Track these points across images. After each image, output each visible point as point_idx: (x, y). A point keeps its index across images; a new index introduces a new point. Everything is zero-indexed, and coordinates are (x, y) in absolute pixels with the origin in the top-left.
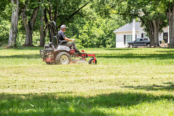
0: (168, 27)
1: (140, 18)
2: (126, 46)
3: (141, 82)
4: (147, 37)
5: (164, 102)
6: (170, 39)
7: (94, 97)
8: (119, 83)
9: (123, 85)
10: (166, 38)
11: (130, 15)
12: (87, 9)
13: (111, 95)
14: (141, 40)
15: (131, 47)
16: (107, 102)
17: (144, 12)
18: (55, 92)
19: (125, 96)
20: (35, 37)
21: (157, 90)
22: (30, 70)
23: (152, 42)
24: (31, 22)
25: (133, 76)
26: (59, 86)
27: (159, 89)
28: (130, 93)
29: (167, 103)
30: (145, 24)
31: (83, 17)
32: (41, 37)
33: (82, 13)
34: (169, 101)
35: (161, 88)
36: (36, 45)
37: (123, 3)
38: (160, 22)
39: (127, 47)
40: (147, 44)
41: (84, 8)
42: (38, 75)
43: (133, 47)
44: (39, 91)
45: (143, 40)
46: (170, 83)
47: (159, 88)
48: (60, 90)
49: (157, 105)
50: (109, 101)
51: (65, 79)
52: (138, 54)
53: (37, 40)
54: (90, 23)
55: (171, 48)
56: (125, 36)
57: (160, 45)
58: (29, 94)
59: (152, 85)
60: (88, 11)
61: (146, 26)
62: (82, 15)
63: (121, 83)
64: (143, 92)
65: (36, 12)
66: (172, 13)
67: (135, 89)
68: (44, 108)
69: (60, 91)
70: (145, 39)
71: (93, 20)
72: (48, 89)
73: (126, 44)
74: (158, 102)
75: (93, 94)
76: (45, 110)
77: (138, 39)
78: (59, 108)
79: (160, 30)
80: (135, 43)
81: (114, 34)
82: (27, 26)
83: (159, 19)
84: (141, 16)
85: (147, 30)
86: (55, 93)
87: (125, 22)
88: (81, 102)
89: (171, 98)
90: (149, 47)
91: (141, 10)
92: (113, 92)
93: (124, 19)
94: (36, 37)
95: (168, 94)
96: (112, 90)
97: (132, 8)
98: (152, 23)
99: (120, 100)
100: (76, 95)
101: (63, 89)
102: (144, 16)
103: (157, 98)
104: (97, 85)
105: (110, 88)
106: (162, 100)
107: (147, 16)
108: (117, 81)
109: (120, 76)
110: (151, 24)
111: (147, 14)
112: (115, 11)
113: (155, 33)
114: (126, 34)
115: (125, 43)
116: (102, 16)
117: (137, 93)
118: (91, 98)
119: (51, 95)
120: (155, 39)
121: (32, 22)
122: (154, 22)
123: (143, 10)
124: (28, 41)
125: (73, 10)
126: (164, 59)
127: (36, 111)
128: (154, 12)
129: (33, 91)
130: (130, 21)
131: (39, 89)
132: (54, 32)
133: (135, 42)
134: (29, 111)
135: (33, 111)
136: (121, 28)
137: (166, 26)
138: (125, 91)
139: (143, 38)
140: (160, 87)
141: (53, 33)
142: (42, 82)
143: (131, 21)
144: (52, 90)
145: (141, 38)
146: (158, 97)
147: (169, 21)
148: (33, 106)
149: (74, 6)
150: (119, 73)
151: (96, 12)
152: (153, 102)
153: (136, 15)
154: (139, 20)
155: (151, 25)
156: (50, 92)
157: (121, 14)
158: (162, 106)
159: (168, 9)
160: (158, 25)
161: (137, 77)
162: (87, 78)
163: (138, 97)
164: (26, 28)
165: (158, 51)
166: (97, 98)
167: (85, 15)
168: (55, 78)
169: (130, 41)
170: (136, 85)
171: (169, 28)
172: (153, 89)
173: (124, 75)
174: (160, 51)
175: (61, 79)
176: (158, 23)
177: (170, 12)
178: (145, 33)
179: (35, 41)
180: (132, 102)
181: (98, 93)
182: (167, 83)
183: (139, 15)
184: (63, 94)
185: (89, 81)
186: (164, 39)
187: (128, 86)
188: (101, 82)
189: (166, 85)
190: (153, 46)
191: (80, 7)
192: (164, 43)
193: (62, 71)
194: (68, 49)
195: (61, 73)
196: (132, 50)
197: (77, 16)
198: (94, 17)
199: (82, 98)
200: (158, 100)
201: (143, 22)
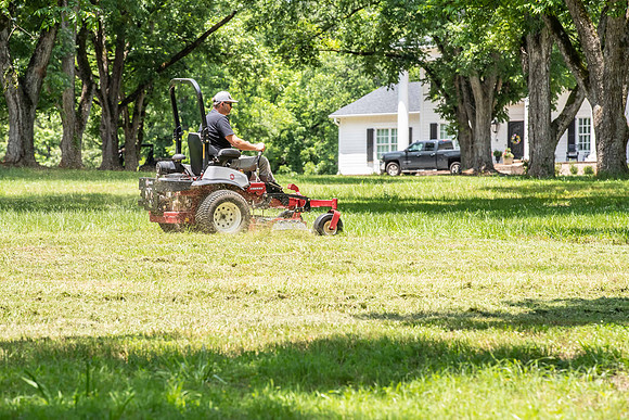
0: (526, 100)
1: (426, 69)
2: (375, 167)
3: (426, 300)
4: (449, 138)
5: (509, 369)
6: (533, 143)
7: (257, 353)
8: (348, 302)
9: (363, 311)
10: (519, 141)
11: (390, 56)
12: (234, 33)
13: (321, 346)
14: (429, 146)
15: (393, 171)
16: (306, 370)
17: (441, 48)
18: (115, 333)
19: (369, 349)
20: (43, 132)
21: (483, 327)
22: (25, 255)
23: (468, 155)
24: (30, 78)
25: (399, 279)
26: (129, 313)
27: (492, 324)
28: (386, 338)
29: (518, 374)
30: (443, 91)
31: (219, 61)
32: (65, 134)
33: (216, 49)
34: (526, 369)
35: (499, 320)
36: (48, 164)
37: (364, 14)
38: (498, 82)
39: (379, 172)
40: (451, 160)
41: (223, 30)
42: (53, 271)
43: (399, 174)
44: (55, 330)
45: (436, 146)
46: (529, 303)
47: (491, 319)
48: (136, 327)
49: (485, 383)
50: (312, 367)
51: (152, 289)
52: (416, 196)
53: (52, 143)
54: (246, 84)
55: (536, 177)
56: (370, 132)
57: (497, 166)
58: (22, 342)
59: (467, 308)
60: (237, 40)
61: (447, 96)
62: (215, 55)
63: (356, 303)
64: (435, 333)
65: (48, 43)
66: (540, 52)
67: (406, 324)
68: (75, 393)
69: (135, 331)
70: (441, 145)
71: (256, 71)
72: (91, 322)
73: (376, 161)
74: (488, 372)
75: (254, 343)
76: (77, 399)
77: (417, 144)
78: (131, 392)
79: (497, 113)
80: (407, 158)
81: (333, 126)
82: (14, 94)
83: (494, 73)
84: (428, 59)
85: (450, 111)
86: (116, 338)
87: (371, 81)
88: (211, 369)
89: (532, 358)
90: (455, 174)
91: (429, 38)
92: (327, 334)
93: (369, 70)
94: (47, 134)
95: (525, 344)
96: (321, 326)
97: (396, 30)
98: (468, 84)
99: (353, 363)
100: (194, 346)
101: (145, 321)
102: (439, 61)
103: (482, 358)
104: (268, 309)
105: (317, 319)
106: (503, 363)
107: (450, 60)
108: (341, 296)
109: (353, 278)
110: (464, 89)
111: (449, 52)
112: (333, 43)
113: (479, 121)
114: (376, 127)
115: (370, 159)
116: (288, 58)
117: (411, 339)
118: (247, 356)
119: (102, 344)
120: (479, 144)
121: (34, 77)
122: (475, 82)
123: (436, 38)
124: (18, 149)
125: (184, 34)
126: (511, 216)
127: (44, 402)
128: (474, 48)
129: (36, 330)
130: (391, 78)
131: (58, 322)
132: (112, 116)
133: (407, 156)
134: (19, 404)
135: (36, 403)
136: (356, 104)
137: (519, 99)
138: (368, 331)
139: (436, 142)
140: (494, 316)
141: (109, 118)
142: (70, 299)
143: (393, 80)
144: (106, 325)
145: (427, 138)
146: (487, 353)
147: (527, 78)
148: (35, 385)
149: (186, 22)
150: (350, 266)
151: (268, 44)
152: (470, 371)
153: (410, 58)
154: (422, 77)
155: (465, 95)
156: (96, 334)
157: (356, 54)
158: (502, 385)
159: (524, 38)
160: (491, 94)
161: (411, 279)
162: (233, 282)
163: (415, 354)
164: (11, 99)
165: (488, 189)
166: (267, 356)
167: (228, 57)
168: (115, 282)
169: (390, 151)
170: (410, 311)
171: (527, 103)
172: (469, 326)
173: (367, 275)
174: (495, 189)
175: (138, 287)
176: (488, 87)
177: (530, 47)
178: (443, 122)
179: (45, 148)
180: (394, 370)
181: (274, 339)
182: (520, 304)
183: (421, 59)
184: (146, 341)
185: (240, 295)
186: (510, 145)
187: (380, 311)
188: (283, 298)
189: (515, 311)
190: (470, 171)
191: (209, 24)
192: (510, 161)
193: (143, 257)
194: (241, 180)
195: (140, 263)
196: (396, 185)
197: (198, 58)
198: (259, 61)
199: (215, 357)
200: (486, 363)
201: (437, 83)
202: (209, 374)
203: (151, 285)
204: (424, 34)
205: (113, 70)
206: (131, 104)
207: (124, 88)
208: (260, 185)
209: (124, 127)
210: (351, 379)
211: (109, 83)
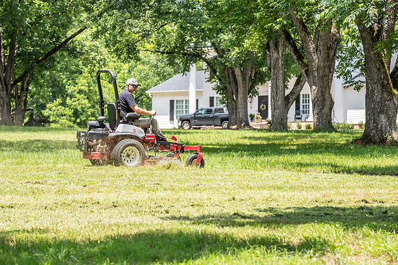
0: (269, 83)
1: (207, 62)
2: (175, 124)
3: (207, 208)
4: (222, 106)
5: (258, 252)
6: (274, 109)
7: (99, 242)
8: (157, 209)
9: (167, 215)
10: (265, 108)
11: (184, 54)
12: (85, 39)
13: (139, 237)
14: (209, 111)
15: (186, 126)
16: (130, 252)
17: (216, 50)
18: (8, 229)
19: (170, 239)
21: (242, 225)
23: (234, 117)
25: (190, 195)
26: (17, 216)
27: (247, 223)
28: (181, 232)
29: (264, 254)
30: (217, 76)
31: (75, 57)
33: (74, 49)
34: (269, 251)
35: (252, 221)
37: (168, 28)
38: (252, 71)
39: (177, 127)
40: (223, 120)
41: (79, 37)
43: (190, 129)
45: (214, 111)
46: (271, 210)
47: (247, 220)
48: (21, 225)
49: (243, 260)
50: (134, 250)
51: (32, 201)
52: (201, 142)
54: (93, 71)
55: (275, 131)
56: (172, 102)
57: (251, 124)
59: (232, 213)
60: (88, 43)
61: (220, 80)
62: (73, 53)
63: (162, 210)
64: (212, 229)
66: (278, 53)
67: (194, 223)
69: (20, 227)
70: (217, 110)
71: (99, 64)
73: (176, 120)
74: (245, 253)
75: (97, 235)
77: (201, 110)
79: (251, 90)
80: (195, 118)
81: (148, 98)
83: (249, 65)
84: (208, 57)
85: (222, 89)
86: (8, 232)
87: (172, 70)
88: (69, 252)
89: (273, 244)
90: (225, 129)
91: (209, 44)
92: (143, 229)
93: (171, 63)
95: (268, 235)
96: (140, 224)
97: (188, 38)
98: (233, 73)
99: (160, 248)
100: (58, 238)
101: (27, 222)
102: (215, 58)
103: (241, 245)
104: (106, 214)
105: (137, 220)
106: (254, 248)
107: (222, 57)
108: (153, 205)
109: (161, 194)
110: (230, 75)
111: (221, 52)
112: (149, 46)
113: (240, 95)
114: (175, 99)
115: (172, 119)
116: (120, 55)
117: (197, 232)
118: (93, 244)
120: (241, 110)
122: (237, 72)
123: (213, 44)
125: (54, 40)
126: (260, 155)
128: (237, 49)
130: (185, 68)
132: (7, 91)
133: (195, 117)
136: (163, 84)
137: (265, 82)
138: (170, 228)
139: (213, 108)
140: (249, 218)
141: (5, 92)
143: (186, 69)
144: (1, 224)
145: (208, 106)
146: (245, 241)
147: (270, 69)
149: (55, 32)
150: (158, 187)
151: (107, 46)
152: (233, 253)
153: (197, 56)
154: (205, 67)
155: (232, 79)
157: (163, 53)
158: (254, 261)
159: (268, 44)
160: (247, 79)
161: (198, 195)
162: (85, 197)
163: (199, 242)
165: (246, 138)
166: (105, 244)
167: (82, 54)
168: (8, 197)
169: (184, 114)
170: (196, 215)
171: (270, 85)
172: (234, 224)
173: (169, 192)
174: (250, 138)
175: (23, 200)
176: (246, 74)
177: (272, 49)
178: (218, 96)
180: (186, 252)
181: (110, 233)
182: (265, 211)
183: (204, 56)
184: (28, 234)
185: (89, 204)
186: (259, 110)
187: (178, 215)
188: (116, 206)
189: (262, 215)
190: (235, 127)
191: (69, 34)
192: (259, 120)
193: (26, 181)
194: (140, 133)
195: (24, 185)
196: (188, 135)
197: (62, 55)
198: (102, 57)
199: (72, 244)
200: (244, 247)
201: (214, 72)
202: (68, 256)
203: (31, 199)
204: (205, 41)
205: (8, 62)
206: (19, 84)
207: (15, 73)
208: (152, 136)
209: (15, 98)
210: (158, 258)
211: (5, 70)
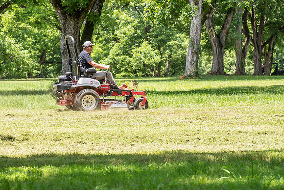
18: (264, 149)
20: (227, 59)
24: (222, 35)
26: (269, 140)
32: (237, 60)
36: (230, 73)
42: (234, 121)
44: (236, 147)
48: (273, 146)
53: (232, 64)
58: (222, 153)
65: (230, 19)
68: (247, 176)
69: (273, 148)
72: (252, 144)
76: (248, 179)
78: (272, 176)
82: (215, 42)
101: (277, 144)
119: (258, 154)
124: (217, 67)
127: (233, 180)
129: (228, 148)
131: (238, 144)
134: (222, 181)
135: (229, 180)
141: (257, 52)
142: (242, 134)
144: (259, 146)
148: (229, 172)
156: (255, 150)
164: (213, 45)
168: (263, 126)
175: (273, 128)
179: (228, 66)
184: (278, 153)
193: (275, 115)
195: (274, 118)
203: (279, 128)
205: (259, 30)
206: (267, 45)
207: (264, 38)
209: (264, 55)
211: (257, 36)
